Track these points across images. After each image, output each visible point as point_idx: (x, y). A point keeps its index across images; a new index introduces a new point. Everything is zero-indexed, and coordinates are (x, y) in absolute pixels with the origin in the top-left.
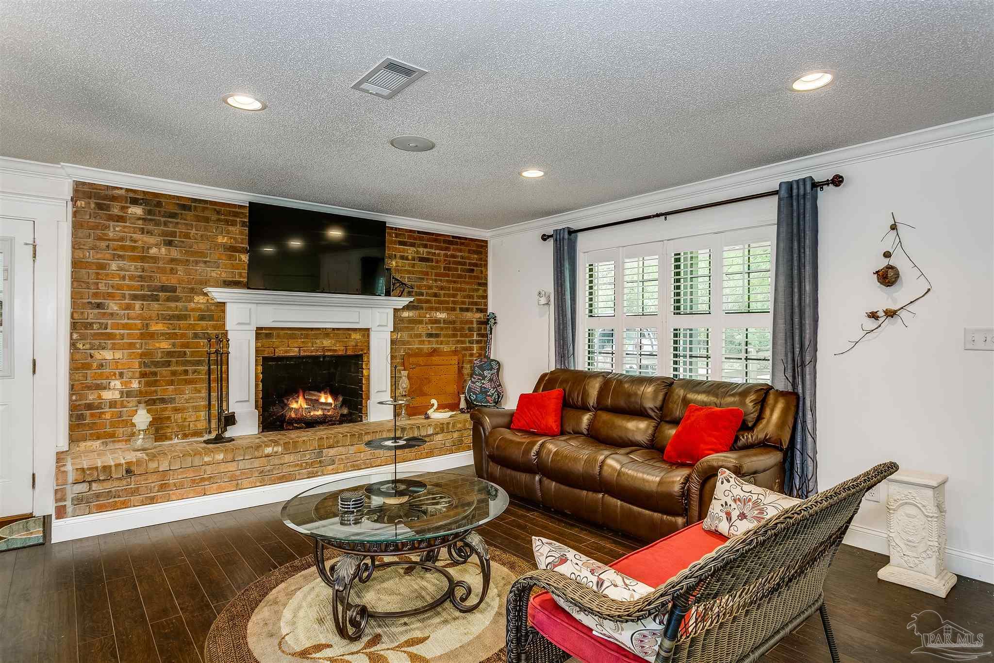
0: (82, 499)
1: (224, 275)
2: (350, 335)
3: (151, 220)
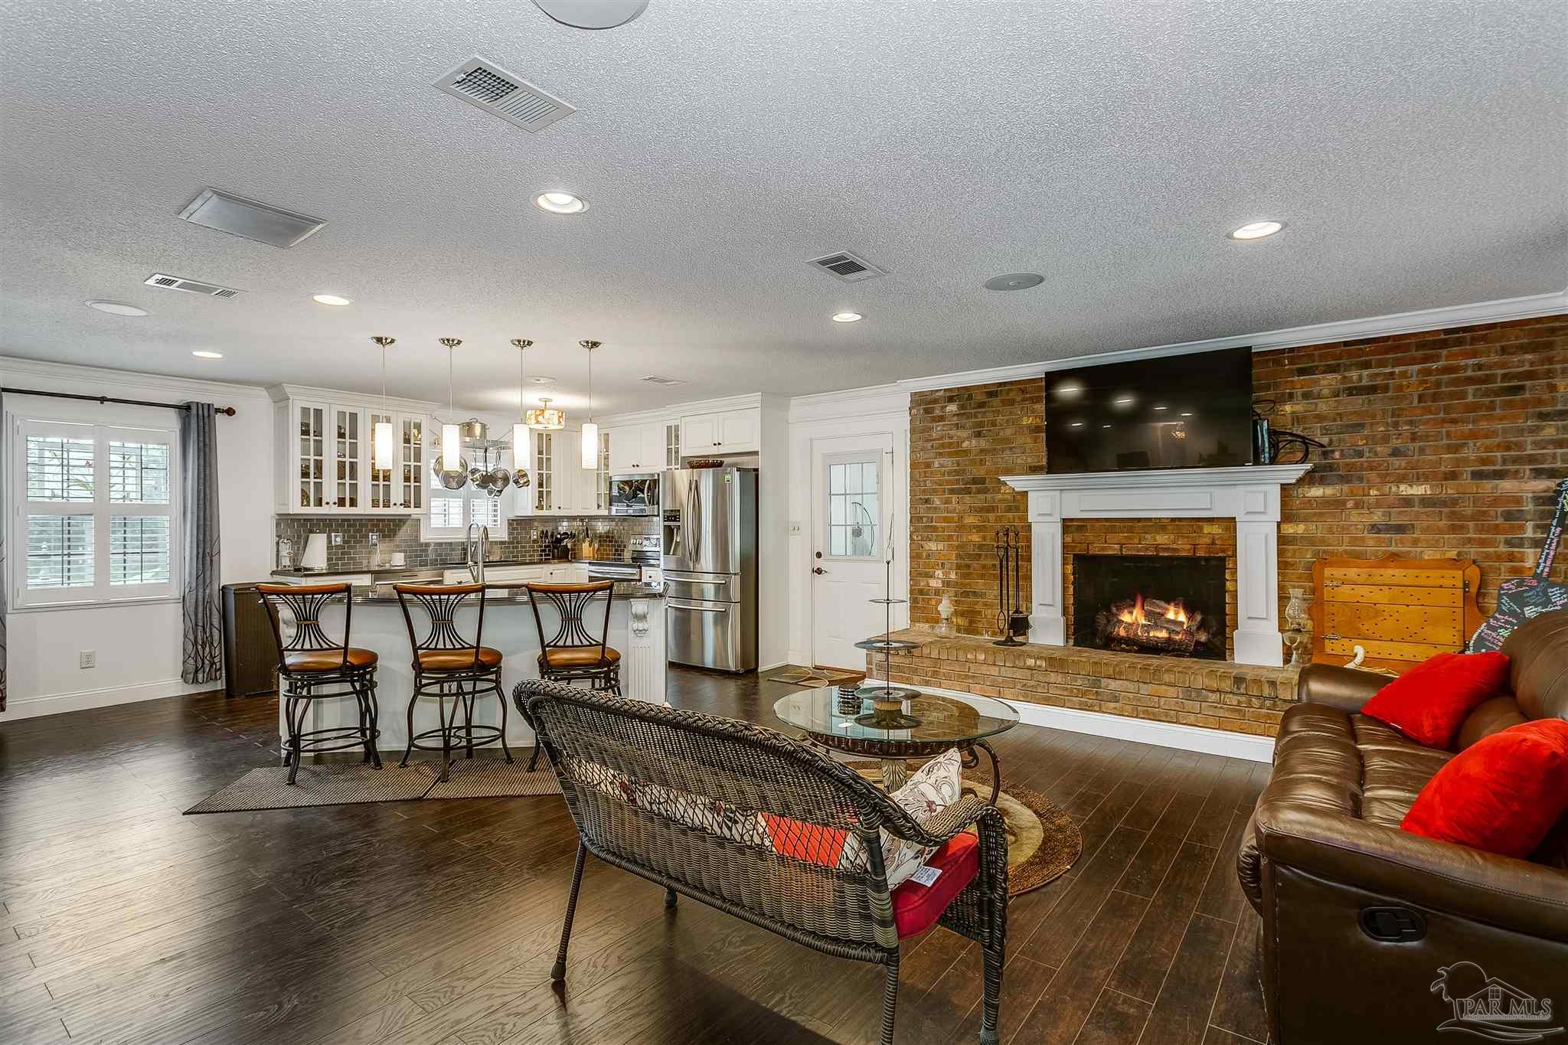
1: (1029, 460)
2: (1201, 528)
3: (964, 414)
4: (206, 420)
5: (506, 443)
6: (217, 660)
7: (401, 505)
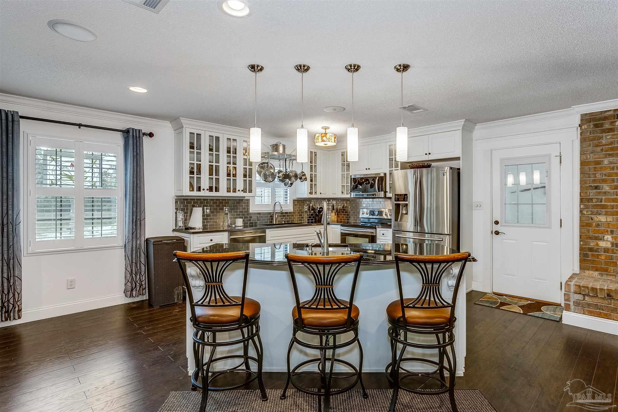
0: (579, 304)
4: (138, 139)
5: (294, 156)
6: (143, 283)
7: (242, 191)
